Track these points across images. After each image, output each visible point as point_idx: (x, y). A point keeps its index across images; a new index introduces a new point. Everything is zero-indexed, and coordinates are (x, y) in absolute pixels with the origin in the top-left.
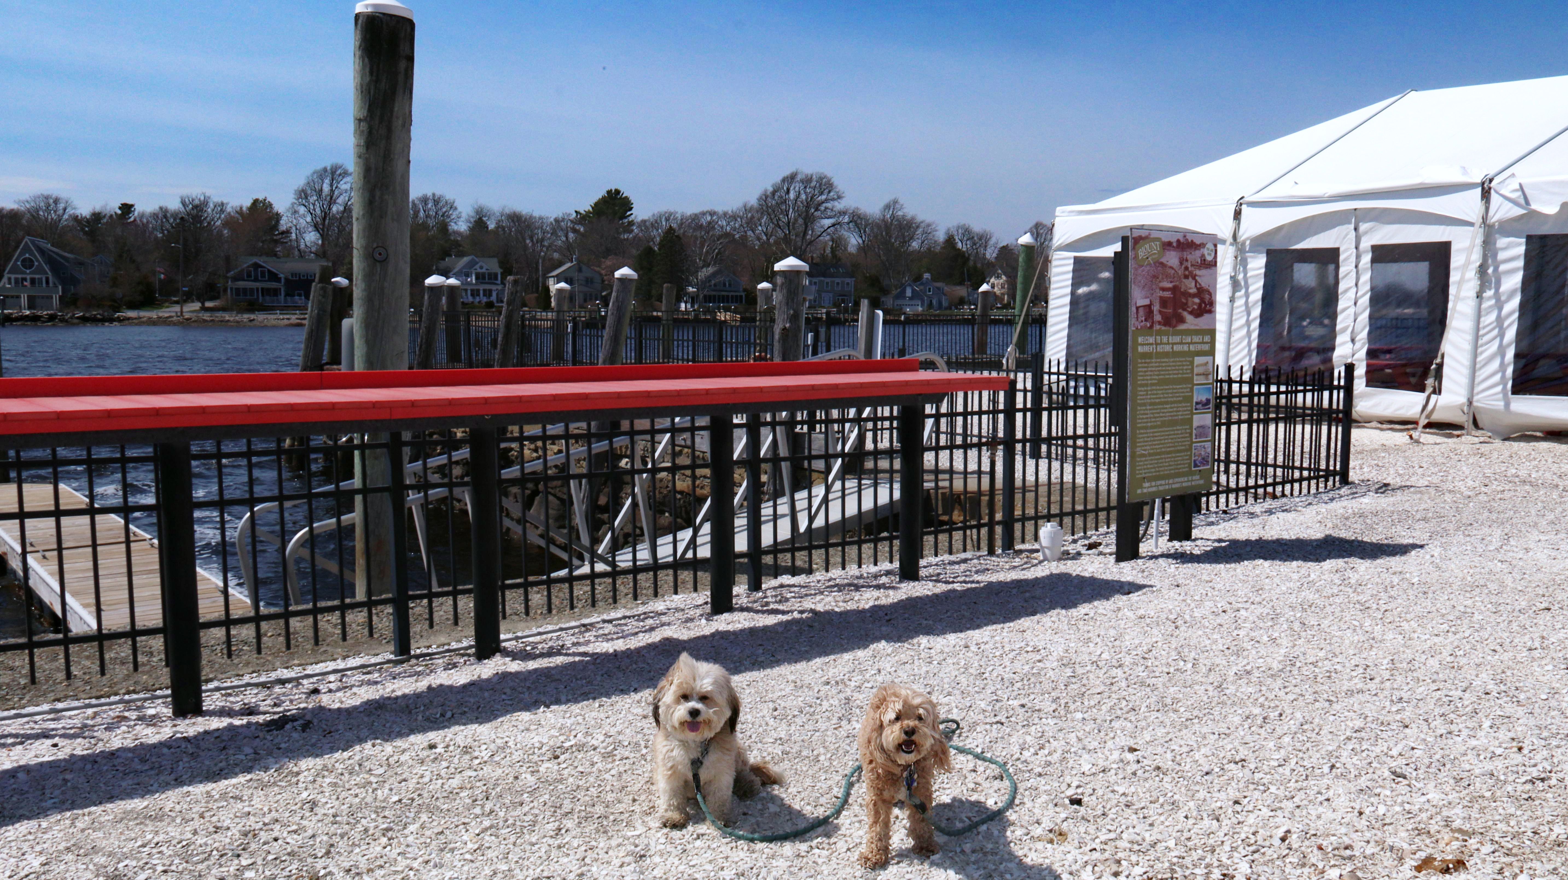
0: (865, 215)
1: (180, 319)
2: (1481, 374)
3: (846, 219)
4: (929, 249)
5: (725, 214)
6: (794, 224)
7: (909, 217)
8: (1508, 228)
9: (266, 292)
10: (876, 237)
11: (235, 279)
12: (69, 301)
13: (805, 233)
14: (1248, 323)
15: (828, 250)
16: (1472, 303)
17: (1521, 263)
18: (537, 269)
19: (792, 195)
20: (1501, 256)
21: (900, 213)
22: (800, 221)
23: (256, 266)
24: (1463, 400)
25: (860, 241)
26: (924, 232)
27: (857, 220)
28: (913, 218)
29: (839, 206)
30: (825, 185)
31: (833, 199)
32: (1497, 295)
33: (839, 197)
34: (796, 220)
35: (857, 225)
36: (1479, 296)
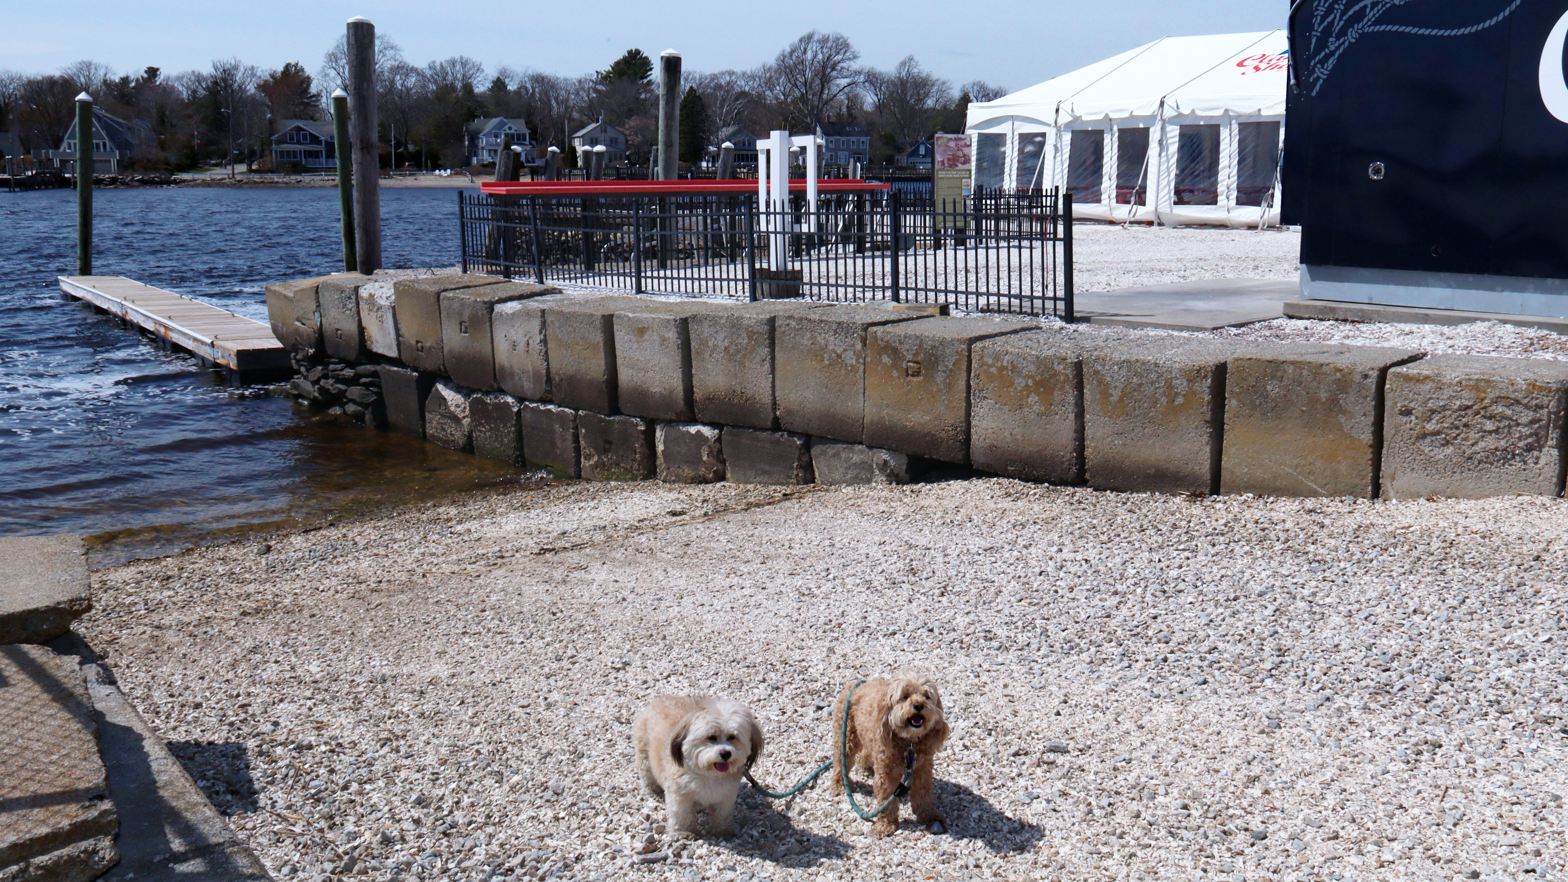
0: (881, 74)
1: (233, 181)
2: (1161, 195)
3: (862, 78)
4: (945, 107)
5: (744, 74)
6: (811, 83)
7: (924, 75)
8: (1172, 121)
9: (309, 154)
10: (891, 94)
11: (280, 142)
12: (126, 165)
13: (822, 92)
14: (1062, 171)
15: (844, 109)
16: (1157, 158)
17: (1177, 139)
18: (563, 131)
19: (809, 55)
20: (1169, 135)
21: (915, 70)
22: (818, 81)
23: (299, 129)
24: (1153, 209)
25: (876, 99)
26: (938, 91)
27: (873, 79)
28: (928, 76)
29: (855, 65)
30: (841, 46)
31: (849, 59)
32: (1167, 155)
33: (855, 57)
34: (813, 79)
35: (871, 83)
36: (1160, 155)
